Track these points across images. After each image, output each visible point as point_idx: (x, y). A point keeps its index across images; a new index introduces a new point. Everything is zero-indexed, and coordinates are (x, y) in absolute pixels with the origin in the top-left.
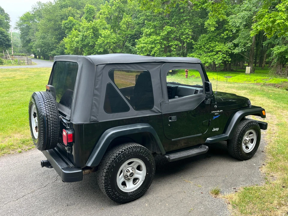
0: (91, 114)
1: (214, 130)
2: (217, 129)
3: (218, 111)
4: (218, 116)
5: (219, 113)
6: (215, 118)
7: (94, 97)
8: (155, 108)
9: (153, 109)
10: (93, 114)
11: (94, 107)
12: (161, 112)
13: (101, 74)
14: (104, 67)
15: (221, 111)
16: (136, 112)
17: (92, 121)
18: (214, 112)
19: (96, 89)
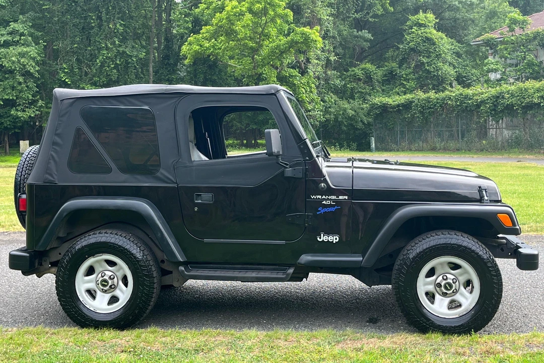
0: (47, 170)
1: (324, 238)
2: (334, 239)
3: (334, 197)
4: (333, 209)
5: (338, 202)
6: (322, 211)
7: (54, 147)
8: (163, 172)
9: (158, 174)
10: (48, 171)
11: (52, 161)
12: (175, 181)
13: (67, 113)
14: (73, 103)
15: (341, 197)
16: (124, 177)
17: (46, 181)
18: (320, 197)
19: (56, 135)
